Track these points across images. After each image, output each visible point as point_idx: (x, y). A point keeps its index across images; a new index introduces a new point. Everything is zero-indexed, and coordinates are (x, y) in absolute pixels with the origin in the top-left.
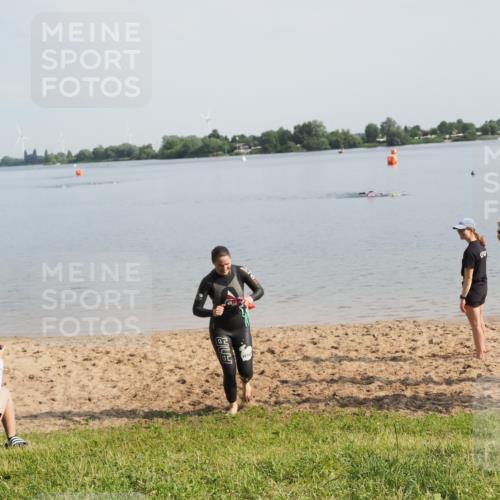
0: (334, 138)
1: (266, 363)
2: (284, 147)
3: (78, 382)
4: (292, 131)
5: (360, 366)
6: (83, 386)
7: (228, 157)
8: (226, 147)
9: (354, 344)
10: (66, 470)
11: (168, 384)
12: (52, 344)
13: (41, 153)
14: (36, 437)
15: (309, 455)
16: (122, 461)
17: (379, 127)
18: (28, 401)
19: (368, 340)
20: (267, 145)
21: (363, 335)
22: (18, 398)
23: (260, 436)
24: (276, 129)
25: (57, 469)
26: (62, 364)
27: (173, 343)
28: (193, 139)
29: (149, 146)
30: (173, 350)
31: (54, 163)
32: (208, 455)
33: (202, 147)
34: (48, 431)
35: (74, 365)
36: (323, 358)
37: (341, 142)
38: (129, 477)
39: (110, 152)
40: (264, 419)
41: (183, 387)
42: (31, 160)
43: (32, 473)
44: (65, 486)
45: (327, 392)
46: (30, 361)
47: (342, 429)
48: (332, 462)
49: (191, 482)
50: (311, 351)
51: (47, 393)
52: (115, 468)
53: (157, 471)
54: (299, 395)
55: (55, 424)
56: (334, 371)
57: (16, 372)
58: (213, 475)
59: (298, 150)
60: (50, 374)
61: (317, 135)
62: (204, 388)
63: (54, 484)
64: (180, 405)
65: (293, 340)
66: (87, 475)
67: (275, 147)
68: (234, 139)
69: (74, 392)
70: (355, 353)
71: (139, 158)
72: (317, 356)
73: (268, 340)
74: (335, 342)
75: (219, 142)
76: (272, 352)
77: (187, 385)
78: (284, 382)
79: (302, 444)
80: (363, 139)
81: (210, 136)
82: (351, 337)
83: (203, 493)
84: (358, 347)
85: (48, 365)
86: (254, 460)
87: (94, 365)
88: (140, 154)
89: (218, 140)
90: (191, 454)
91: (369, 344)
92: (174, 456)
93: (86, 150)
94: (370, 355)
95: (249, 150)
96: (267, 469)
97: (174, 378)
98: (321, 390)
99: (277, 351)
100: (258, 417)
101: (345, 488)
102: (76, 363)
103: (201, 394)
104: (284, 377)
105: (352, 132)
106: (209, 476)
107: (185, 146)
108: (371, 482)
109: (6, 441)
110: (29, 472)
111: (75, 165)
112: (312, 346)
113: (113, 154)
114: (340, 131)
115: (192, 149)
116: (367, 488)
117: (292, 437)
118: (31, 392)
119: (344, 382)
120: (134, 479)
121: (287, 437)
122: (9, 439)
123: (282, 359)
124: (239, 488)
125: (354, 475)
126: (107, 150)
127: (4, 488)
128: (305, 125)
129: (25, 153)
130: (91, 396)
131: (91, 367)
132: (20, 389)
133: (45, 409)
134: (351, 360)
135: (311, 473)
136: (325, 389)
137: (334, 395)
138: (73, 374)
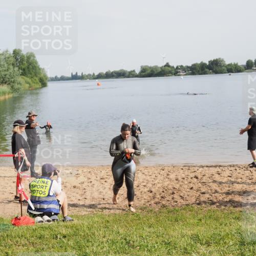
0: (230, 67)
1: (194, 183)
2: (203, 71)
3: (98, 190)
4: (208, 63)
5: (243, 187)
6: (101, 192)
7: (173, 77)
8: (173, 72)
9: (240, 175)
10: (94, 234)
11: (143, 193)
12: (85, 170)
13: (79, 74)
14: (77, 217)
15: (217, 232)
16: (121, 231)
17: (254, 61)
18: (73, 198)
19: (247, 173)
20: (194, 71)
21: (245, 170)
22: (68, 197)
23: (191, 221)
24: (199, 62)
25: (89, 234)
26: (90, 181)
27: (146, 171)
28: (156, 67)
29: (134, 71)
30: (146, 175)
31: (86, 79)
32: (165, 230)
33: (161, 72)
34: (83, 214)
35: (96, 181)
36: (224, 182)
37: (233, 69)
38: (125, 239)
39: (114, 74)
40: (193, 213)
41: (151, 194)
42: (75, 77)
43: (77, 235)
44: (93, 242)
45: (226, 200)
46: (74, 179)
47: (235, 219)
48: (230, 236)
49: (157, 243)
50: (217, 178)
51: (82, 195)
52: (118, 235)
53: (139, 237)
54: (211, 200)
55: (87, 211)
56: (229, 189)
57: (67, 184)
58: (168, 240)
59: (210, 73)
60: (84, 186)
61: (220, 66)
62: (161, 195)
63: (88, 241)
64: (150, 203)
65: (207, 172)
66: (104, 237)
67: (199, 71)
68: (177, 67)
69: (96, 195)
70: (240, 180)
71: (128, 77)
72: (221, 180)
73: (195, 172)
74: (230, 173)
75: (170, 69)
76: (196, 177)
77: (153, 193)
78: (204, 193)
79: (214, 226)
80: (245, 68)
81: (165, 66)
82: (238, 171)
83: (164, 249)
84: (242, 176)
85: (82, 181)
86: (189, 233)
87: (106, 182)
88: (129, 75)
89: (169, 68)
90: (156, 229)
91: (248, 175)
92: (148, 230)
93: (102, 73)
94: (248, 181)
95: (185, 73)
96: (196, 238)
97: (146, 190)
98: (223, 199)
99: (199, 177)
100: (190, 211)
101: (238, 250)
102: (97, 180)
103: (160, 198)
104: (203, 191)
105: (240, 64)
106: (166, 241)
107: (152, 71)
108: (252, 248)
109: (63, 219)
110: (75, 234)
111: (97, 80)
112: (218, 175)
113: (115, 75)
114: (233, 64)
115: (156, 72)
116: (250, 250)
117: (208, 222)
118: (75, 194)
119: (235, 195)
120: (128, 241)
121: (205, 222)
122: (64, 217)
123: (202, 182)
124: (182, 248)
125: (242, 243)
126: (112, 73)
127: (63, 242)
128: (214, 61)
129: (72, 74)
130: (105, 197)
131: (104, 183)
132: (69, 193)
133: (81, 203)
134: (238, 183)
135: (219, 241)
136: (225, 198)
137: (230, 201)
138: (95, 186)
